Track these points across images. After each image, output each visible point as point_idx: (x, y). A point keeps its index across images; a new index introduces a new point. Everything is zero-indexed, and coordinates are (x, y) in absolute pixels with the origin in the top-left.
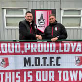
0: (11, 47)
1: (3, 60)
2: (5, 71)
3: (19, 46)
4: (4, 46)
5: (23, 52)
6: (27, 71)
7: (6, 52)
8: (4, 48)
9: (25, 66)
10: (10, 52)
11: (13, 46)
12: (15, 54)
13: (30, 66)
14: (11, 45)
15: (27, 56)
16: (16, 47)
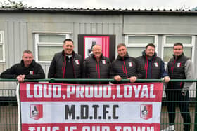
0: (47, 90)
1: (35, 108)
2: (36, 126)
3: (60, 89)
4: (38, 88)
5: (64, 97)
6: (70, 125)
7: (40, 96)
8: (38, 91)
9: (67, 118)
10: (46, 96)
11: (50, 89)
12: (52, 99)
13: (73, 118)
14: (48, 87)
15: (70, 104)
16: (55, 89)
